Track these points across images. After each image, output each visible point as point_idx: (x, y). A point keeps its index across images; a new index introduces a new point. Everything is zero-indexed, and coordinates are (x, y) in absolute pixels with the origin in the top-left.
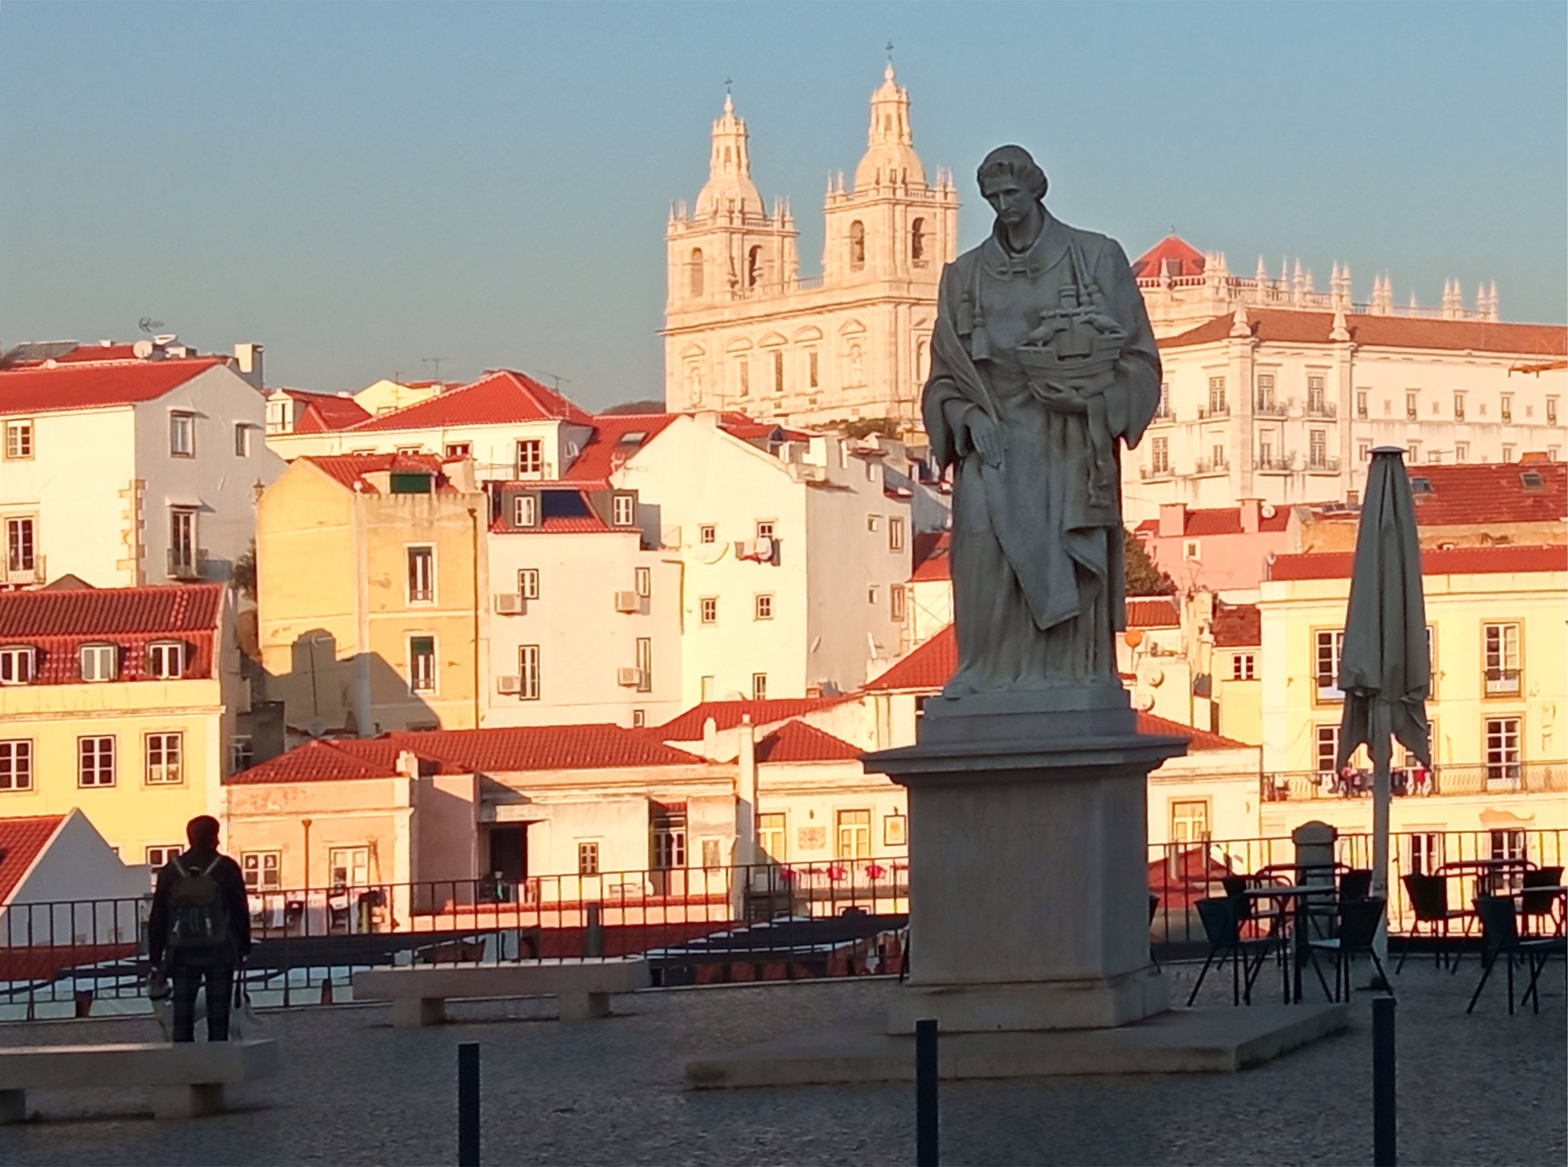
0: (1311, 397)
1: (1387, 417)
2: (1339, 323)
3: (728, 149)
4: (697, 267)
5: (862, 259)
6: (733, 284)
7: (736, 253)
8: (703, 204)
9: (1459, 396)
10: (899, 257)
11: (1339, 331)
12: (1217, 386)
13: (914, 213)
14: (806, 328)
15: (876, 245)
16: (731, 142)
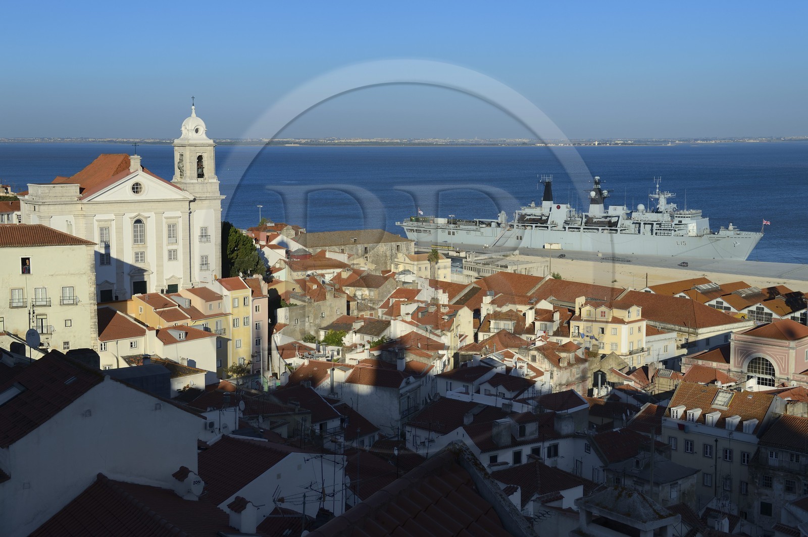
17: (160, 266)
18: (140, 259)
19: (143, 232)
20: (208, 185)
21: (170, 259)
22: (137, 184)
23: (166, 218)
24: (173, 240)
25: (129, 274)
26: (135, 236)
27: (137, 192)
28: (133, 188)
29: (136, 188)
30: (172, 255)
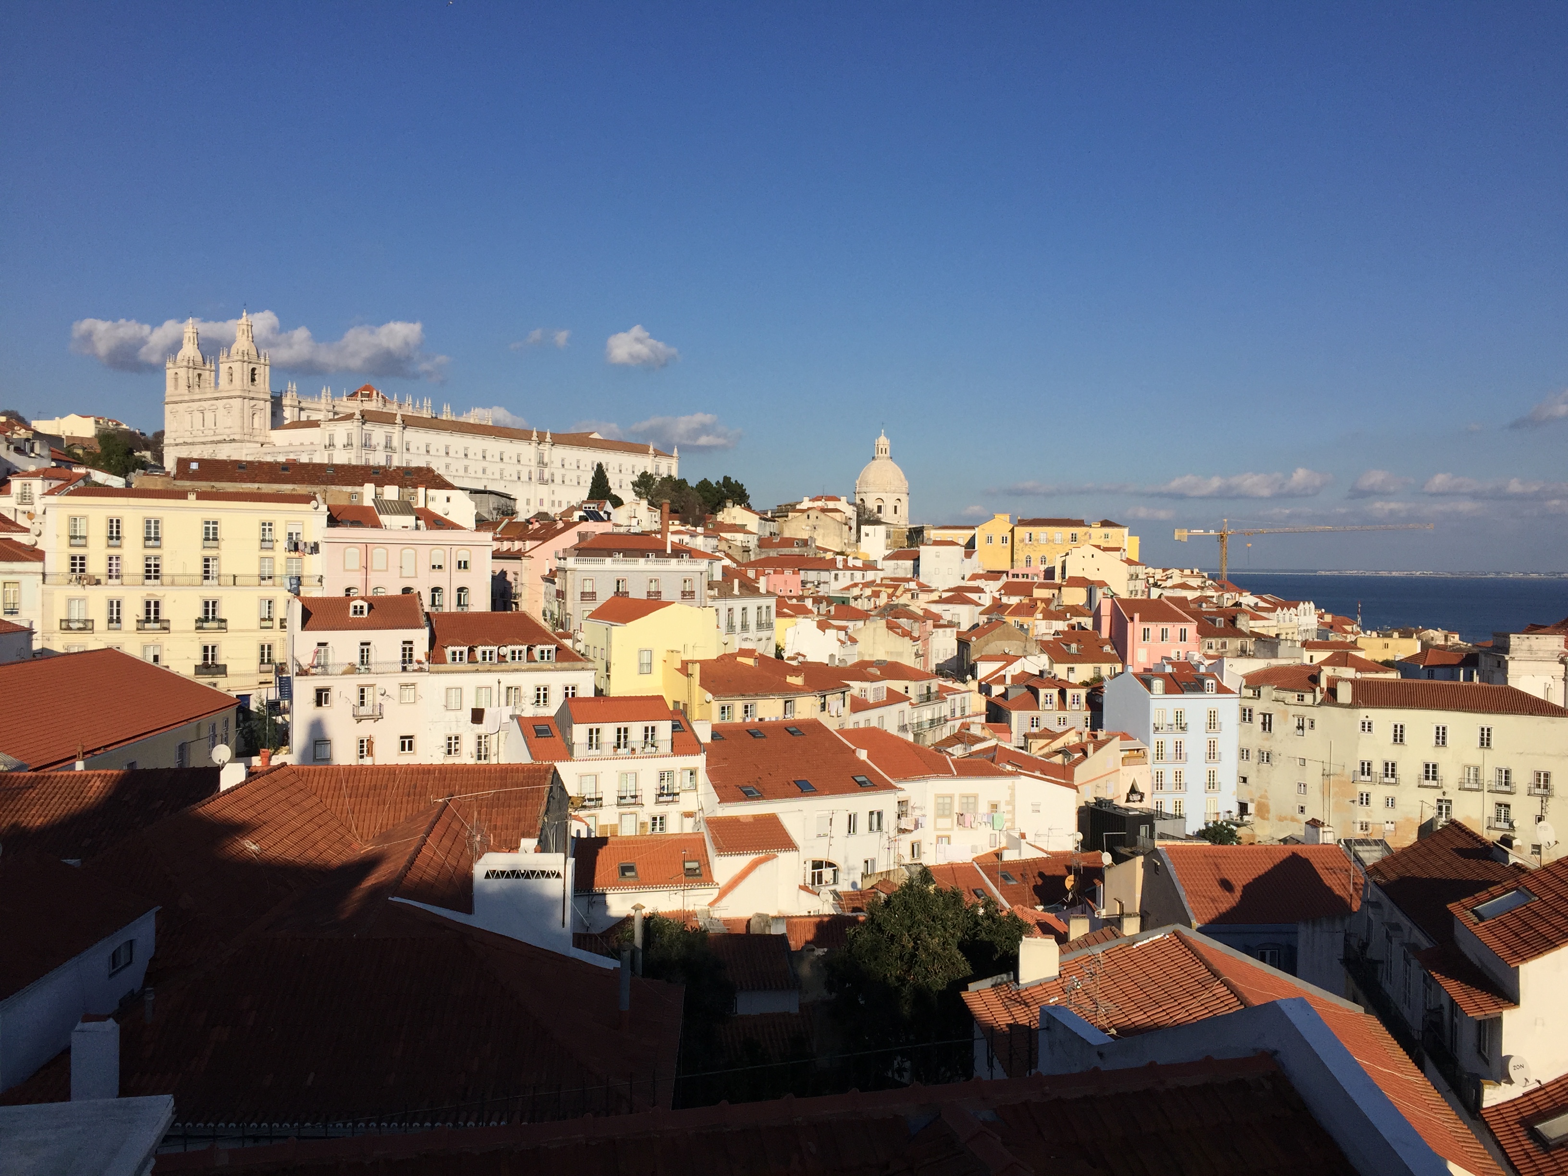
0: (387, 443)
1: (418, 452)
2: (399, 418)
3: (189, 337)
4: (176, 379)
5: (231, 381)
6: (189, 387)
7: (190, 375)
8: (180, 356)
9: (447, 447)
10: (245, 381)
11: (399, 420)
12: (349, 436)
13: (251, 366)
14: (213, 405)
15: (237, 376)
16: (191, 335)
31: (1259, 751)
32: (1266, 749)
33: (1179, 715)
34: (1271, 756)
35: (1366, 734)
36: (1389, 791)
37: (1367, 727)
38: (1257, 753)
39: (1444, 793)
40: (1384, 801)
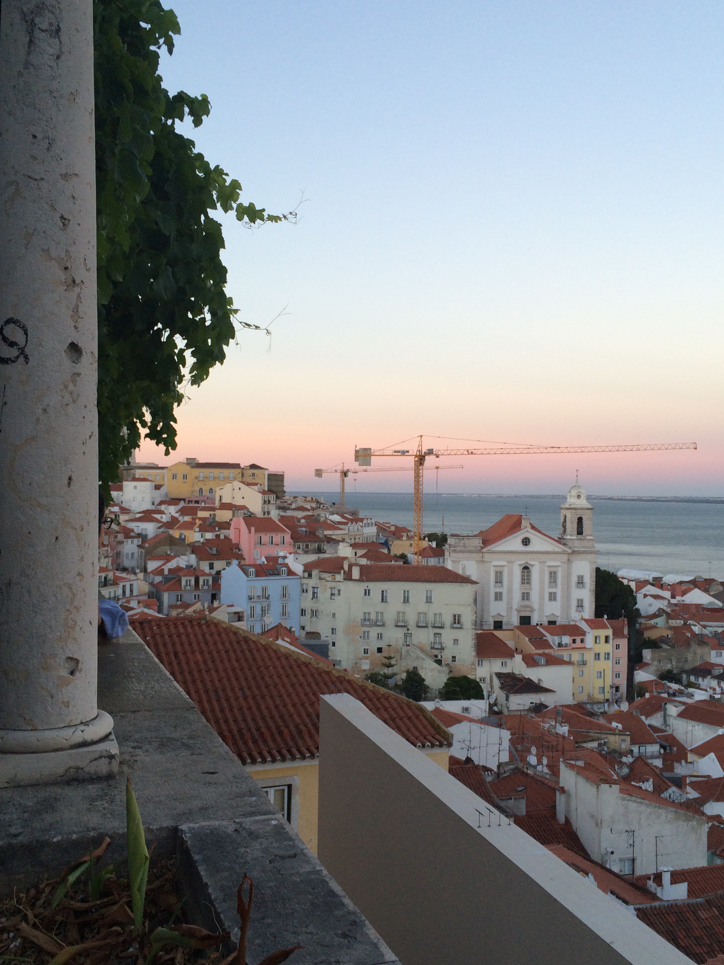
17: (541, 604)
18: (526, 598)
19: (529, 576)
20: (586, 541)
21: (550, 599)
22: (526, 538)
23: (548, 566)
24: (554, 585)
25: (516, 610)
26: (523, 579)
27: (526, 545)
28: (523, 542)
29: (526, 542)
30: (553, 597)
31: (311, 610)
32: (314, 609)
33: (264, 589)
34: (317, 613)
35: (367, 597)
36: (379, 630)
37: (367, 592)
38: (310, 612)
39: (408, 630)
40: (376, 636)
